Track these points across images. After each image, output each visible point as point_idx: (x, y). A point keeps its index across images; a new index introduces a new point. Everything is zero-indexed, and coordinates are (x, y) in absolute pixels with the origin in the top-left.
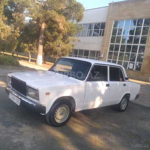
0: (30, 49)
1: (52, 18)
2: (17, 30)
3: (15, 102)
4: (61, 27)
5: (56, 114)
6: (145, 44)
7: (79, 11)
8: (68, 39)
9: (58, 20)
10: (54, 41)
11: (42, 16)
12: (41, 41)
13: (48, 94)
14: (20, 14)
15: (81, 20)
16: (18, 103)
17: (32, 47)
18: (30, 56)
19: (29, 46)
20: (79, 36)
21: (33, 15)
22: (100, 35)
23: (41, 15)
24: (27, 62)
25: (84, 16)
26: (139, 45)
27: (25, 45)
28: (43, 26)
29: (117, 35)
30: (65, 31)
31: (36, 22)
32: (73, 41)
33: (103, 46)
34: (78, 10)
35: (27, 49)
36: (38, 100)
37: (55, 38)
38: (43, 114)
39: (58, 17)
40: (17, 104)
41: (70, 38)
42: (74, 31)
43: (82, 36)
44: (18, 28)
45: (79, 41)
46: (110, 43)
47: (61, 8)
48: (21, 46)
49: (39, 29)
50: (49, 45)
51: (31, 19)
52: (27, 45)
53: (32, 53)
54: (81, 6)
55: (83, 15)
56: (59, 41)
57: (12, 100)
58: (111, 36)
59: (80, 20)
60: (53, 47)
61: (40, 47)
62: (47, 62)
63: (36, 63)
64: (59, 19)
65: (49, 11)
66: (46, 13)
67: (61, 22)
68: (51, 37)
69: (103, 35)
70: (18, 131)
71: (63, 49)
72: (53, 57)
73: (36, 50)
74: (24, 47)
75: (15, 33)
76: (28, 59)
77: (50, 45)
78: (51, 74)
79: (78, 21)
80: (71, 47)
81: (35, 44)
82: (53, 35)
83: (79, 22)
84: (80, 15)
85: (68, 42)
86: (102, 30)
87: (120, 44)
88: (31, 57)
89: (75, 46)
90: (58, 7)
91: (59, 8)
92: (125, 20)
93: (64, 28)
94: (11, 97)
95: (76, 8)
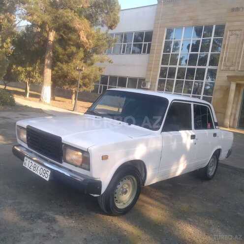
0: (29, 75)
1: (68, 22)
2: (7, 44)
3: (38, 174)
4: (83, 38)
5: (116, 193)
6: (217, 66)
7: (112, 12)
8: (92, 58)
9: (77, 26)
10: (69, 61)
11: (50, 19)
12: (49, 62)
13: (105, 158)
14: (11, 15)
15: (116, 26)
16: (47, 177)
17: (32, 73)
18: (28, 88)
19: (26, 70)
20: (109, 53)
21: (35, 17)
22: (144, 52)
23: (47, 18)
24: (23, 97)
25: (120, 20)
26: (207, 67)
27: (19, 68)
28: (52, 36)
29: (171, 53)
30: (90, 45)
31: (39, 30)
32: (101, 62)
33: (149, 69)
34: (110, 9)
35: (23, 76)
36: (89, 170)
37: (71, 57)
38: (95, 195)
39: (78, 21)
40: (44, 178)
41: (95, 56)
42: (103, 45)
43: (114, 53)
44: (9, 40)
45: (110, 62)
46: (160, 66)
47: (81, 6)
48: (12, 71)
49: (43, 41)
50: (61, 69)
51: (28, 25)
52: (23, 69)
53: (31, 82)
54: (115, 3)
55: (118, 18)
56: (77, 62)
57: (32, 170)
58: (162, 53)
59: (113, 27)
60: (69, 71)
61: (47, 72)
62: (57, 98)
63: (40, 100)
64: (79, 24)
65: (61, 11)
66: (55, 15)
67: (84, 30)
68: (64, 55)
69: (149, 52)
70: (53, 230)
71: (85, 75)
72: (67, 88)
73: (39, 77)
74: (17, 73)
75: (4, 47)
76: (24, 92)
77: (63, 69)
78: (95, 119)
79: (111, 27)
80: (98, 72)
81: (37, 67)
82: (66, 52)
83: (112, 29)
84: (114, 19)
85: (92, 64)
86: (147, 43)
87: (177, 67)
88: (30, 90)
89: (104, 70)
90: (78, 5)
91: (79, 7)
92: (184, 28)
93: (88, 40)
94: (28, 164)
95: (108, 5)
